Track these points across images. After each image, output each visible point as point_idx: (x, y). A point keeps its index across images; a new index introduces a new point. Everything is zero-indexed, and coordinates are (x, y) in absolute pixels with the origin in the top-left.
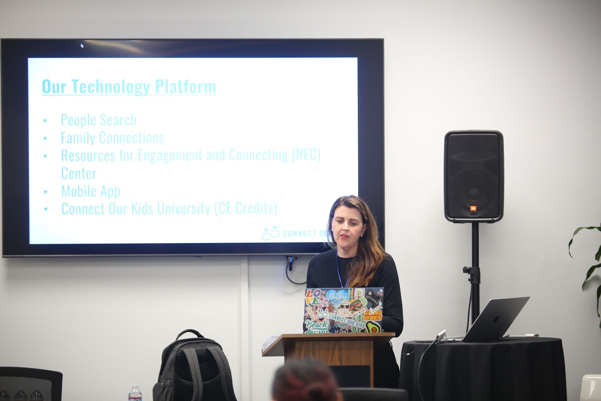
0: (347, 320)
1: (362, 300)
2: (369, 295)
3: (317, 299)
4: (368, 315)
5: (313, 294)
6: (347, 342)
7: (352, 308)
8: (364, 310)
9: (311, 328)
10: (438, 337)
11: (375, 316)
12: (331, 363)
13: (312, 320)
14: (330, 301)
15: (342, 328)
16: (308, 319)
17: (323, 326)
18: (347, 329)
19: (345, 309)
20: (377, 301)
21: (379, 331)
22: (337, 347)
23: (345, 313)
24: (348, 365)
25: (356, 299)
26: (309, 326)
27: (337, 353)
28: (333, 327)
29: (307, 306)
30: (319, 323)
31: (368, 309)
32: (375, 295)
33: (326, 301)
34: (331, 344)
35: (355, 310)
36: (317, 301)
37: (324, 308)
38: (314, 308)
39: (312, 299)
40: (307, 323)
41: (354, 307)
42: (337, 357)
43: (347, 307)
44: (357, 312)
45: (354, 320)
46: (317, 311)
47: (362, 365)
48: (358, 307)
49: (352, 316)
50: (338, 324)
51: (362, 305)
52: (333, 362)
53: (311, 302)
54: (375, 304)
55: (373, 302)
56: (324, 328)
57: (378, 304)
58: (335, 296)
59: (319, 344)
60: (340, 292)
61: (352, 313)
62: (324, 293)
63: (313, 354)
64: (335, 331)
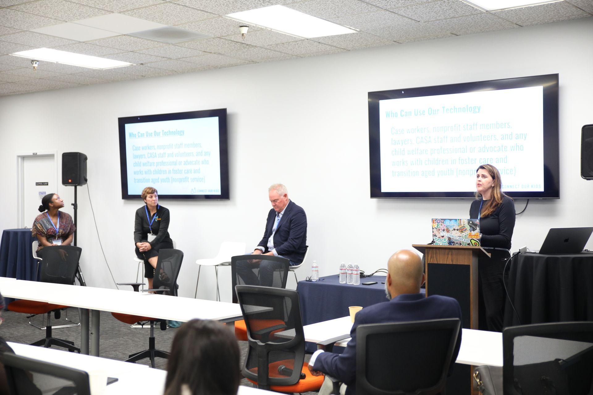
0: (458, 237)
1: (466, 226)
2: (470, 224)
3: (439, 225)
4: (471, 235)
5: (436, 222)
6: (456, 250)
7: (461, 230)
8: (468, 232)
9: (437, 241)
10: (520, 250)
11: (476, 236)
12: (447, 262)
13: (437, 237)
14: (447, 226)
15: (456, 242)
16: (435, 236)
17: (444, 241)
18: (459, 243)
19: (456, 231)
20: (476, 227)
21: (479, 246)
22: (450, 253)
23: (456, 233)
24: (457, 264)
25: (463, 225)
26: (436, 240)
27: (450, 256)
28: (450, 242)
29: (434, 229)
30: (442, 238)
31: (471, 231)
32: (474, 223)
33: (445, 226)
34: (447, 251)
35: (462, 232)
37: (444, 230)
38: (438, 230)
39: (436, 225)
40: (434, 239)
41: (462, 230)
42: (450, 259)
43: (458, 230)
44: (464, 233)
45: (463, 237)
46: (440, 232)
47: (466, 264)
48: (464, 230)
49: (461, 235)
50: (453, 240)
51: (466, 229)
53: (436, 226)
55: (473, 228)
56: (445, 241)
57: (476, 229)
58: (450, 223)
59: (439, 251)
60: (453, 221)
61: (461, 234)
62: (443, 221)
63: (436, 256)
64: (452, 244)
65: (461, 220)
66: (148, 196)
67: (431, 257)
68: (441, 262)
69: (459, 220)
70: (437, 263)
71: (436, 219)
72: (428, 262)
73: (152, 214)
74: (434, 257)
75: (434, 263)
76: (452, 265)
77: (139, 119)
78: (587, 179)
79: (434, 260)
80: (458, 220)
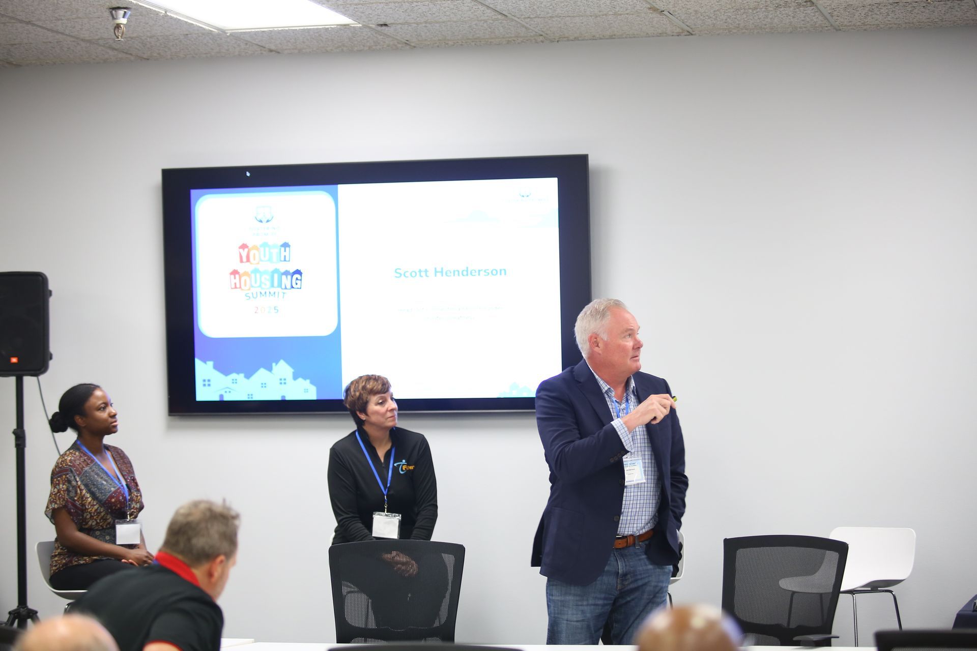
66: (374, 399)
73: (381, 454)
77: (248, 174)
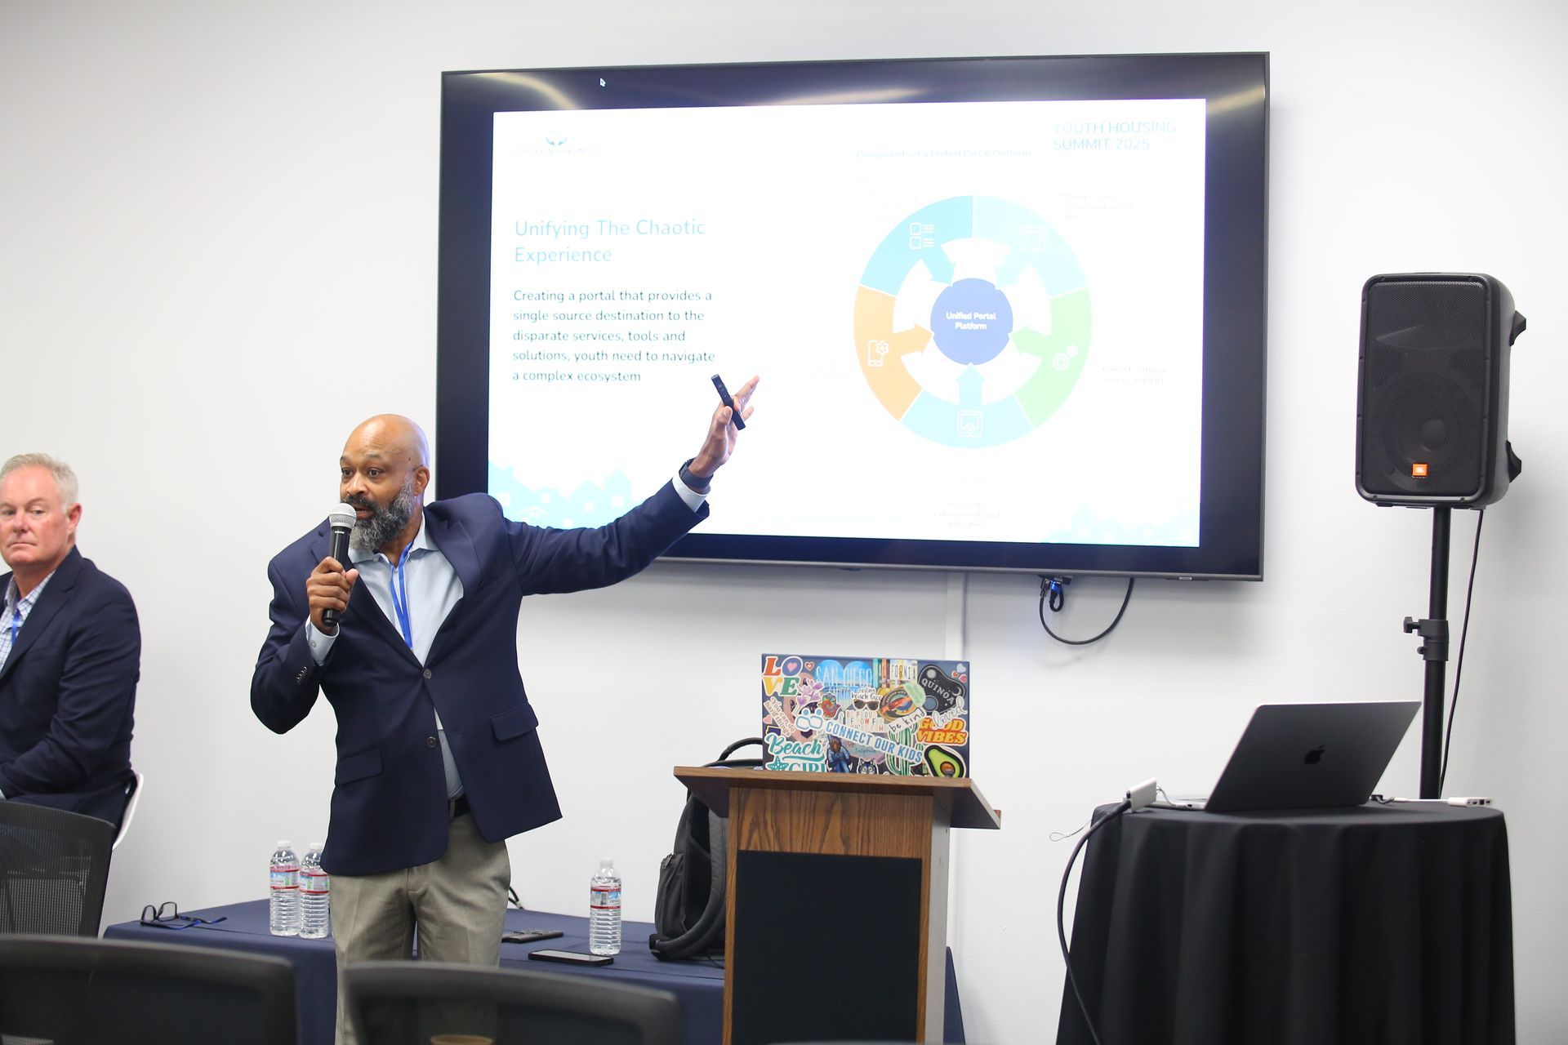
0: (874, 739)
1: (910, 689)
2: (929, 679)
4: (929, 729)
5: (781, 668)
6: (863, 796)
7: (887, 708)
8: (916, 717)
9: (782, 755)
10: (1129, 796)
11: (949, 734)
12: (821, 847)
13: (784, 736)
14: (827, 689)
15: (863, 758)
16: (771, 730)
17: (813, 752)
18: (875, 763)
19: (865, 711)
20: (951, 696)
21: (960, 774)
22: (838, 807)
23: (867, 721)
24: (865, 854)
25: (896, 686)
26: (777, 749)
27: (836, 821)
28: (839, 756)
29: (769, 698)
30: (801, 742)
31: (929, 714)
32: (944, 679)
33: (817, 687)
34: (824, 797)
35: (893, 715)
36: (793, 686)
37: (813, 706)
38: (787, 705)
39: (779, 680)
40: (770, 743)
41: (891, 707)
42: (838, 831)
43: (873, 706)
44: (899, 721)
45: (893, 739)
46: (795, 713)
47: (903, 856)
48: (900, 708)
49: (886, 729)
50: (850, 749)
51: (911, 702)
52: (825, 845)
53: (779, 689)
54: (945, 701)
55: (939, 697)
56: (816, 756)
57: (954, 702)
58: (840, 675)
59: (790, 796)
60: (853, 669)
61: (886, 722)
62: (809, 666)
63: (775, 821)
64: (846, 768)
65: (888, 661)
67: (755, 825)
68: (798, 848)
69: (880, 661)
70: (777, 849)
71: (782, 658)
72: (739, 844)
74: (765, 825)
75: (767, 849)
76: (847, 860)
78: (1381, 503)
79: (767, 835)
80: (875, 665)
